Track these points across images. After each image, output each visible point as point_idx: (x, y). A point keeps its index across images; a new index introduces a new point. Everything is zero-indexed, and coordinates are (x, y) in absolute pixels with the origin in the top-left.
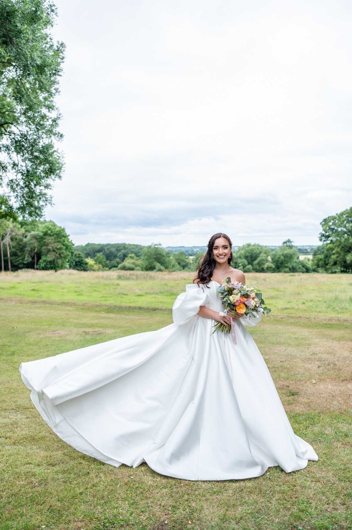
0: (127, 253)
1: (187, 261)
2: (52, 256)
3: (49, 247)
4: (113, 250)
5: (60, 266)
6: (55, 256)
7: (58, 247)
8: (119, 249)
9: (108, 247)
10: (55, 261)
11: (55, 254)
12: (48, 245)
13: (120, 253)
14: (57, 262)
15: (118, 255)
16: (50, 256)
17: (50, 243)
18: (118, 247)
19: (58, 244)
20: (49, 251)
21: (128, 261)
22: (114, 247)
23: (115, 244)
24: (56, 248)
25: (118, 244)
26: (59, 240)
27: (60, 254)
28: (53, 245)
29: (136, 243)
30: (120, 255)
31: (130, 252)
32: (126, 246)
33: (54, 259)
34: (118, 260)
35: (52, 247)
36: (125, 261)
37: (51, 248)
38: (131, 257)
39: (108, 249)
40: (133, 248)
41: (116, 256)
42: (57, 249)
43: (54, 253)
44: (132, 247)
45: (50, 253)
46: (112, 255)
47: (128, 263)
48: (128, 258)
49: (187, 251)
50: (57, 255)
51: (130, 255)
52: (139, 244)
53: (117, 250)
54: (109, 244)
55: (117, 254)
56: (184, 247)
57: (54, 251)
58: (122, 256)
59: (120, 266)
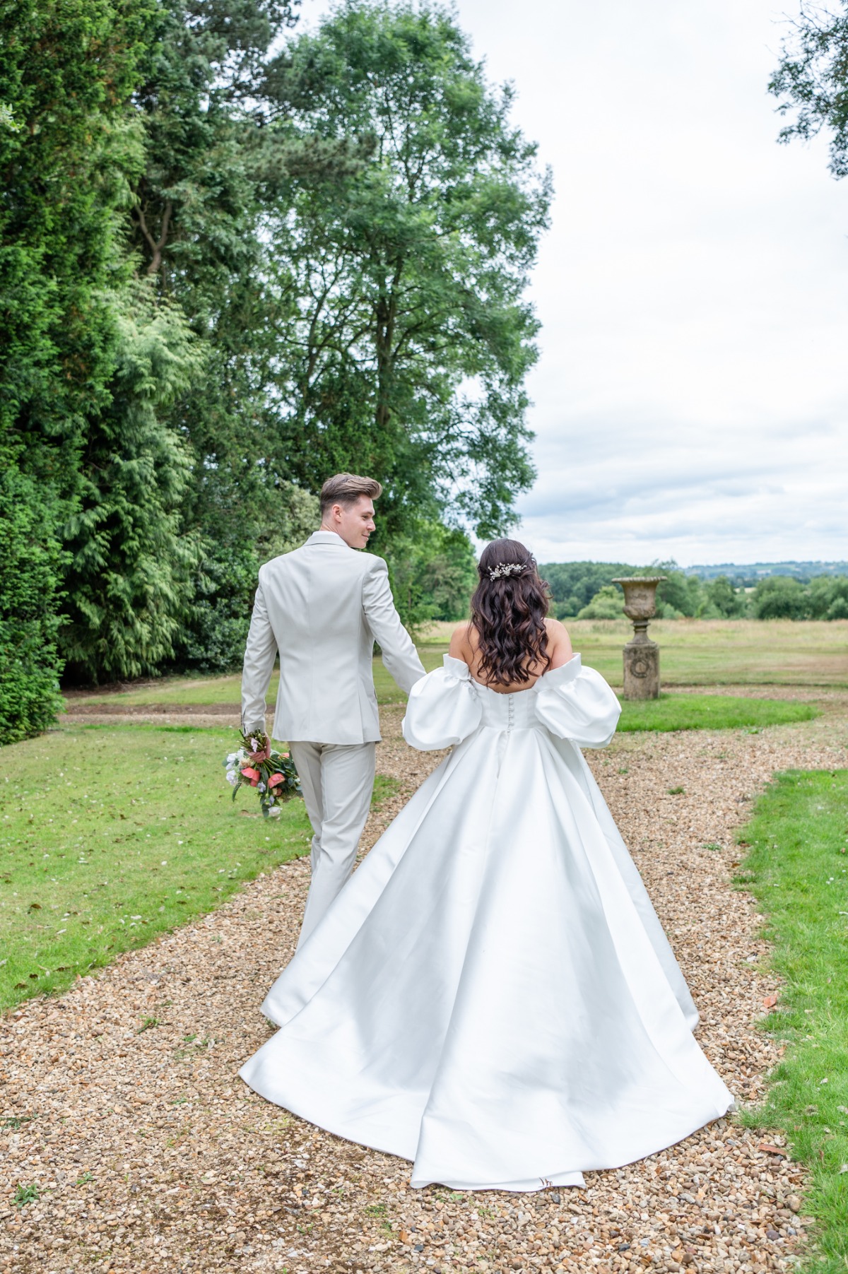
0: (595, 583)
1: (738, 598)
2: (444, 593)
3: (436, 577)
4: (564, 576)
5: (459, 614)
6: (450, 593)
7: (456, 575)
8: (575, 574)
9: (552, 571)
10: (450, 603)
11: (449, 589)
12: (434, 572)
13: (579, 585)
14: (454, 607)
15: (575, 588)
16: (438, 593)
17: (439, 568)
18: (574, 570)
19: (454, 568)
20: (436, 584)
21: (600, 601)
22: (565, 571)
23: (566, 565)
24: (451, 578)
25: (572, 564)
26: (459, 560)
27: (459, 590)
28: (444, 572)
29: (614, 561)
30: (579, 589)
31: (603, 582)
32: (594, 568)
33: (448, 600)
34: (574, 599)
35: (443, 575)
36: (592, 601)
37: (441, 578)
38: (607, 593)
39: (552, 576)
40: (609, 573)
41: (568, 593)
42: (453, 579)
43: (446, 588)
44: (606, 569)
45: (439, 588)
46: (561, 588)
47: (601, 605)
48: (599, 595)
49: (739, 576)
50: (454, 593)
51: (604, 588)
52: (622, 561)
53: (572, 578)
54: (554, 565)
55: (572, 586)
56: (732, 565)
57: (446, 583)
58: (583, 590)
59: (582, 613)
